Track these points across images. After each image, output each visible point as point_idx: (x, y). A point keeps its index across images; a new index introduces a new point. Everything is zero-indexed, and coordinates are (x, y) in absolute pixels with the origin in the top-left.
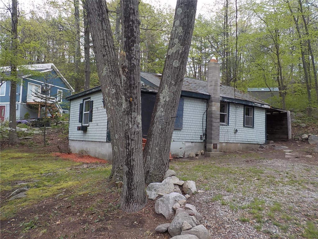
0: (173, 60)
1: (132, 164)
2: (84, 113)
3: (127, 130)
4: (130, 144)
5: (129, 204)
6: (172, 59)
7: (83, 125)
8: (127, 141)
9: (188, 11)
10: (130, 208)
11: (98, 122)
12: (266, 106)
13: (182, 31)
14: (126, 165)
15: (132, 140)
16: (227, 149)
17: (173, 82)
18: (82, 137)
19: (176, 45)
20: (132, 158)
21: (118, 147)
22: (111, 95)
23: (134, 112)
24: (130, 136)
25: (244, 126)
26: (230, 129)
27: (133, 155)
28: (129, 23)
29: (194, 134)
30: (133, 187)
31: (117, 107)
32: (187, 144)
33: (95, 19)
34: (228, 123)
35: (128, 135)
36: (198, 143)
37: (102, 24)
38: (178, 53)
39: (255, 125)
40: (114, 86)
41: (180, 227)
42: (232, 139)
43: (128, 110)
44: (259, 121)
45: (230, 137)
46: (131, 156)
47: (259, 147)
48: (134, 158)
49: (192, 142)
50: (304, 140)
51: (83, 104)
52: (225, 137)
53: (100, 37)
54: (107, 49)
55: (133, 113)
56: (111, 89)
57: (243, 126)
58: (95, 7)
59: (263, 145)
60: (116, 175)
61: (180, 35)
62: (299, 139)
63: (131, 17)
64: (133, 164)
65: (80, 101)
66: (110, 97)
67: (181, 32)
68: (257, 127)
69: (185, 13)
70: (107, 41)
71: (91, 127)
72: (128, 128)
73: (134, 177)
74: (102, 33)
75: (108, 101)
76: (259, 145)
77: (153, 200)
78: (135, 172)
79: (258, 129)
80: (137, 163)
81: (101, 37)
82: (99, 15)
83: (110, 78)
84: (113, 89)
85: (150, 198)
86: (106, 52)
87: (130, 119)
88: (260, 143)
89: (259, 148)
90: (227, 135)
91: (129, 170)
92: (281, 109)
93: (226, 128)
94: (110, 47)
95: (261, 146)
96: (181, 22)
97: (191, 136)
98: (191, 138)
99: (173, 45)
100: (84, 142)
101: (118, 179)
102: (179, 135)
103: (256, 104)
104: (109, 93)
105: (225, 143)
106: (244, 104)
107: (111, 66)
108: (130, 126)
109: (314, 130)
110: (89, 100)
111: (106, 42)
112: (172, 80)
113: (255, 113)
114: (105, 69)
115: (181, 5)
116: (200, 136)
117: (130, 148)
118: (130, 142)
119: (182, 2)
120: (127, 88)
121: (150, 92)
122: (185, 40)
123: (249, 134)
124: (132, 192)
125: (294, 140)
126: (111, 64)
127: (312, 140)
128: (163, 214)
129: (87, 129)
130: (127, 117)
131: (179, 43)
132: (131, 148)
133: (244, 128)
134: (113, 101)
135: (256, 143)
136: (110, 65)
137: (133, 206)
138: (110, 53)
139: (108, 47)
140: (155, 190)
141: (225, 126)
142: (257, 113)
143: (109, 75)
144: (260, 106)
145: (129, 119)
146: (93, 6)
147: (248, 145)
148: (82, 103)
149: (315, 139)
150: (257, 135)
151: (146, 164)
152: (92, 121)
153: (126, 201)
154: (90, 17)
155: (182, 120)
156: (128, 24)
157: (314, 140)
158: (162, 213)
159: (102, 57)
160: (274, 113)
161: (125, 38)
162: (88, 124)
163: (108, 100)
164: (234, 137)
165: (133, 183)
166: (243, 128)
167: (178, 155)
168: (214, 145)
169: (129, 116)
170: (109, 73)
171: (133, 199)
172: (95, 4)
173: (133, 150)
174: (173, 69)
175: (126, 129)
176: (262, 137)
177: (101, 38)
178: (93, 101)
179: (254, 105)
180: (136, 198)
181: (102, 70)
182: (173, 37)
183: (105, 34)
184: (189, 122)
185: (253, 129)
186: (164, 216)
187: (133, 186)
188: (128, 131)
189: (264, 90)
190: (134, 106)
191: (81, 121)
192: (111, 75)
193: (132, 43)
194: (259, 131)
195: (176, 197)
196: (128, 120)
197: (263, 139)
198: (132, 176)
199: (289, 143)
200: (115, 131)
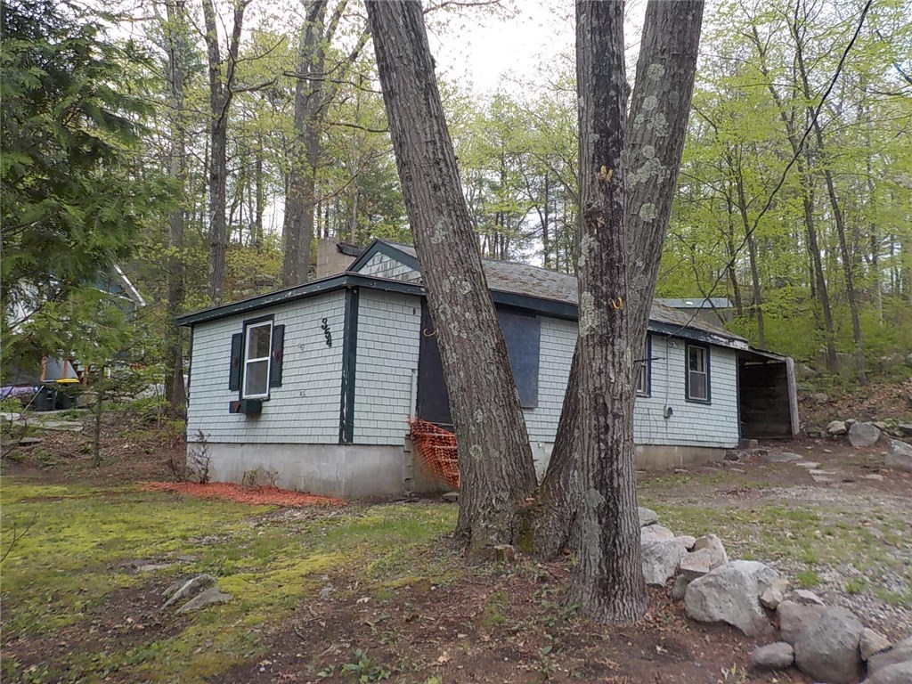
0: (639, 204)
1: (616, 485)
2: (247, 361)
3: (601, 388)
4: (611, 428)
5: (612, 599)
6: (636, 201)
7: (244, 396)
8: (602, 419)
9: (682, 71)
10: (615, 612)
11: (306, 386)
12: (739, 345)
13: (664, 126)
14: (595, 488)
15: (616, 416)
16: (646, 462)
17: (640, 264)
18: (244, 432)
19: (647, 163)
20: (615, 467)
21: (484, 445)
22: (461, 300)
23: (620, 336)
24: (609, 406)
25: (687, 399)
26: (653, 405)
27: (617, 459)
28: (608, 93)
30: (619, 550)
31: (478, 332)
33: (409, 86)
34: (650, 391)
35: (605, 404)
37: (427, 99)
38: (655, 186)
39: (712, 395)
40: (467, 274)
41: (856, 646)
42: (660, 436)
43: (605, 331)
44: (722, 386)
45: (654, 429)
46: (612, 463)
47: (724, 456)
48: (622, 468)
50: (835, 436)
51: (243, 336)
52: (643, 429)
53: (422, 135)
54: (444, 170)
55: (617, 341)
56: (459, 282)
57: (684, 398)
58: (408, 52)
59: (734, 452)
60: (487, 527)
61: (658, 135)
62: (820, 433)
63: (614, 77)
64: (619, 485)
65: (236, 327)
66: (457, 305)
67: (661, 126)
68: (718, 402)
69: (673, 77)
70: (442, 147)
71: (278, 404)
72: (603, 382)
73: (623, 521)
74: (428, 123)
75: (449, 317)
76: (725, 452)
77: (661, 587)
78: (625, 508)
79: (720, 407)
80: (628, 482)
81: (426, 135)
82: (418, 75)
83: (456, 251)
84: (466, 281)
85: (652, 582)
86: (441, 177)
87: (610, 358)
88: (727, 446)
89: (725, 458)
90: (647, 423)
91: (608, 501)
92: (772, 353)
93: (644, 405)
94: (449, 164)
95: (730, 454)
96: (661, 101)
99: (640, 163)
100: (251, 448)
101: (493, 538)
103: (715, 337)
104: (453, 293)
105: (642, 447)
106: (685, 338)
107: (457, 216)
108: (612, 376)
109: (852, 410)
110: (270, 322)
111: (439, 151)
112: (637, 256)
113: (711, 362)
114: (441, 226)
115: (660, 56)
117: (610, 437)
118: (610, 421)
119: (664, 47)
120: (602, 272)
122: (672, 149)
123: (700, 421)
124: (618, 563)
125: (807, 437)
126: (455, 212)
127: (859, 435)
128: (731, 623)
129: (261, 408)
130: (602, 351)
131: (656, 156)
132: (612, 438)
133: (689, 404)
134: (467, 314)
135: (716, 445)
136: (453, 213)
137: (624, 605)
138: (451, 182)
139: (447, 164)
140: (660, 559)
141: (642, 399)
142: (718, 364)
143: (452, 241)
144: (726, 343)
145: (606, 359)
146: (400, 48)
148: (241, 331)
149: (864, 432)
150: (720, 423)
151: (569, 492)
152: (281, 385)
153: (599, 592)
154: (390, 80)
155: (537, 380)
156: (606, 94)
157: (864, 435)
158: (727, 620)
159: (432, 192)
160: (747, 364)
161: (595, 132)
162: (266, 395)
163: (449, 312)
164: (664, 430)
165: (621, 539)
166: (685, 404)
169: (607, 350)
170: (451, 235)
171: (621, 586)
172: (408, 44)
173: (618, 446)
174: (641, 226)
175: (598, 385)
176: (730, 430)
177: (426, 138)
178: (284, 326)
179: (710, 341)
180: (628, 582)
181: (432, 228)
182: (638, 141)
183: (436, 128)
184: (554, 385)
185: (708, 407)
186: (733, 627)
187: (621, 548)
188: (604, 390)
189: (691, 303)
190: (618, 322)
191: (235, 384)
192: (458, 241)
193: (614, 149)
194: (723, 413)
195: (758, 571)
196: (604, 361)
197: (733, 435)
198: (616, 520)
199: (796, 444)
200: (475, 402)
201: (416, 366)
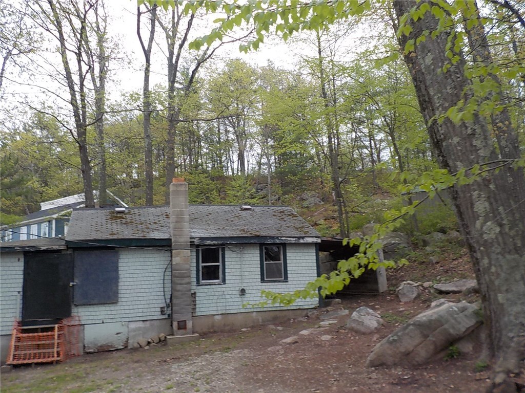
12: (310, 240)
16: (225, 325)
25: (263, 280)
26: (228, 289)
29: (146, 306)
32: (133, 326)
34: (224, 281)
36: (158, 321)
39: (289, 276)
42: (235, 307)
44: (300, 268)
45: (229, 304)
47: (305, 314)
49: (143, 321)
52: (218, 304)
57: (260, 280)
68: (296, 279)
76: (306, 311)
79: (298, 282)
88: (306, 307)
89: (304, 316)
90: (223, 300)
93: (219, 290)
97: (141, 311)
98: (140, 314)
102: (114, 312)
103: (284, 238)
105: (220, 316)
113: (288, 254)
116: (159, 309)
121: (44, 250)
127: (404, 294)
133: (263, 284)
135: (295, 308)
141: (217, 286)
142: (294, 254)
144: (295, 241)
147: (277, 313)
149: (408, 291)
155: (118, 286)
164: (240, 303)
166: (261, 284)
167: (111, 346)
168: (178, 324)
179: (279, 241)
185: (285, 283)
201: (21, 289)
